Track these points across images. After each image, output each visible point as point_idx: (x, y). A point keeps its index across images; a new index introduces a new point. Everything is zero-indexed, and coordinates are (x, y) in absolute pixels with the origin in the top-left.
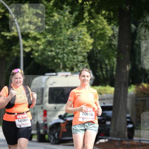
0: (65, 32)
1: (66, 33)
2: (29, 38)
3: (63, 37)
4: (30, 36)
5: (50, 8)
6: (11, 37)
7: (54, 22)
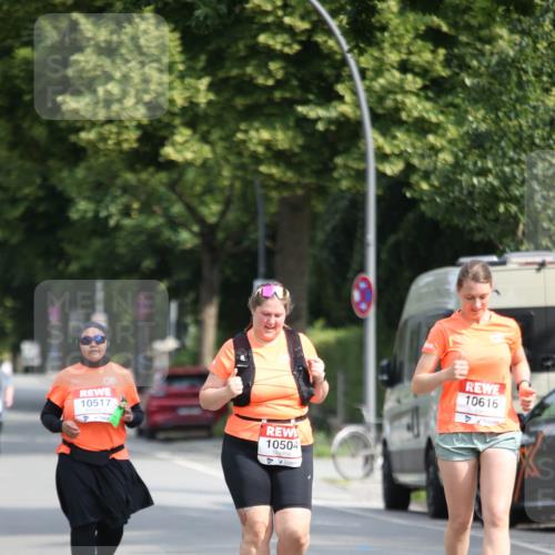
0: (537, 100)
1: (543, 102)
2: (401, 123)
3: (531, 116)
4: (404, 116)
5: (483, 9)
6: (330, 121)
7: (494, 60)
